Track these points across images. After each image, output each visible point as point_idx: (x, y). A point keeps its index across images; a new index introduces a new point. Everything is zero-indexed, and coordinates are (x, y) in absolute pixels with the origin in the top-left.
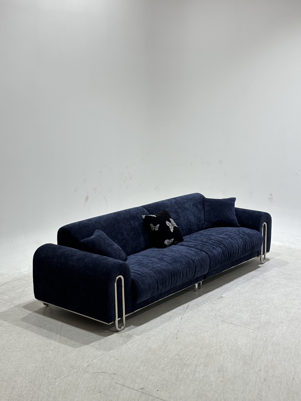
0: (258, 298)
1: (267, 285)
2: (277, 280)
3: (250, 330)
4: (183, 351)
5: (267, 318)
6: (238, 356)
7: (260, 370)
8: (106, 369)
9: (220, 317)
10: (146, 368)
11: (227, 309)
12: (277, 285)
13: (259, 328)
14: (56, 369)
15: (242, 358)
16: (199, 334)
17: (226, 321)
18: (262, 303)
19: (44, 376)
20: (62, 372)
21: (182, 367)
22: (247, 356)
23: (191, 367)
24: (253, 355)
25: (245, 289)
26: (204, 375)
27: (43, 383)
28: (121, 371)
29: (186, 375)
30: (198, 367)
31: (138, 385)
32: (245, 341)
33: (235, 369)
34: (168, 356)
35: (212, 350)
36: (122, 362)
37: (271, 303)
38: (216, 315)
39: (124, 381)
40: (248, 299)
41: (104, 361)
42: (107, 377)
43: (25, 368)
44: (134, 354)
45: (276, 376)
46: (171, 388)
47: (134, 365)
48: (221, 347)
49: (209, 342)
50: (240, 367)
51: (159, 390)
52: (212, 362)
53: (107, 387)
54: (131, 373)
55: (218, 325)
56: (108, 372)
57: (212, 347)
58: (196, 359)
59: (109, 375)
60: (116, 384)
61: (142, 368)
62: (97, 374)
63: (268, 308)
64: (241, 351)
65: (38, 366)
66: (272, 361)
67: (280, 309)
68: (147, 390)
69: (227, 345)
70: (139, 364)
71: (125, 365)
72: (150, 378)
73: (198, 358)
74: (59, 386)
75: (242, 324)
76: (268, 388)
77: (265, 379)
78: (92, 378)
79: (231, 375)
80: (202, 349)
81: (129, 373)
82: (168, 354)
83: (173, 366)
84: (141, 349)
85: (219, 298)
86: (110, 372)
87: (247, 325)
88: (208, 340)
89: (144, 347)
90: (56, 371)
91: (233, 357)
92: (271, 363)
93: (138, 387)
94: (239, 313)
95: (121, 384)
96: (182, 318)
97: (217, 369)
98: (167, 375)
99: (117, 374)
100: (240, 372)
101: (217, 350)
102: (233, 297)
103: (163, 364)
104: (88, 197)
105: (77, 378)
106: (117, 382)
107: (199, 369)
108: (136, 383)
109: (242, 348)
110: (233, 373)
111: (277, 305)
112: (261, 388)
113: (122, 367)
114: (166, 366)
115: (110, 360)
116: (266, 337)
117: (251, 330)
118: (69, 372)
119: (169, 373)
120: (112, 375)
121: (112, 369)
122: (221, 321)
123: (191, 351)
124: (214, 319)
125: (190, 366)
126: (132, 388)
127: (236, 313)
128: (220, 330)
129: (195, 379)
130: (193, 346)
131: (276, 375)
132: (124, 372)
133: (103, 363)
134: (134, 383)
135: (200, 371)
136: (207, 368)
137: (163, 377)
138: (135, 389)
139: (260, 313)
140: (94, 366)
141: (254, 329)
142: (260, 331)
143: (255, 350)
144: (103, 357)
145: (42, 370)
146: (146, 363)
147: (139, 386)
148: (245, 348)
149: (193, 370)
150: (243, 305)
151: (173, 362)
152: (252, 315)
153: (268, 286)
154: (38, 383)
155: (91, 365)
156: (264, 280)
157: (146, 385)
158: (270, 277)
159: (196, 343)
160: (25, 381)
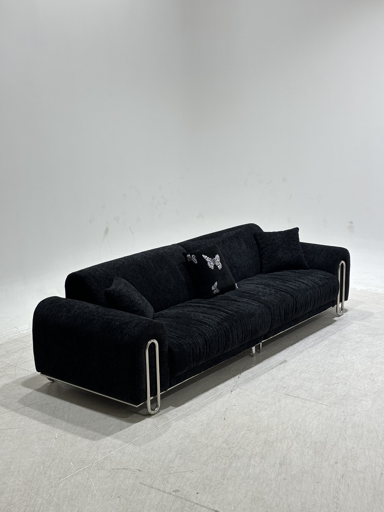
0: (333, 361)
1: (346, 343)
2: (360, 337)
3: (323, 405)
4: (233, 436)
5: (346, 389)
6: (307, 443)
7: (336, 463)
8: (129, 464)
9: (283, 389)
10: (182, 461)
11: (293, 378)
12: (360, 344)
13: (335, 404)
14: (60, 464)
15: (312, 446)
16: (255, 413)
17: (291, 395)
18: (339, 369)
19: (43, 475)
20: (69, 469)
21: (231, 460)
22: (319, 442)
23: (244, 459)
24: (327, 440)
25: (317, 350)
26: (260, 470)
27: (42, 486)
28: (149, 466)
29: (236, 470)
30: (252, 460)
31: (171, 486)
32: (316, 422)
33: (303, 461)
34: (213, 444)
35: (271, 435)
36: (150, 453)
37: (351, 368)
38: (277, 386)
39: (153, 481)
40: (320, 363)
41: (125, 453)
42: (129, 475)
43: (19, 464)
44: (167, 442)
45: (357, 471)
46: (216, 490)
47: (166, 457)
48: (284, 431)
49: (268, 423)
50: (309, 459)
51: (200, 493)
52: (272, 452)
53: (129, 489)
54: (162, 469)
55: (280, 400)
56: (131, 467)
57: (272, 430)
58: (250, 448)
59: (132, 472)
60: (141, 485)
61: (177, 462)
62: (116, 471)
63: (347, 376)
64: (310, 435)
65: (37, 461)
66: (353, 450)
67: (363, 376)
68: (183, 492)
69: (291, 428)
70: (173, 457)
71: (154, 458)
72: (187, 475)
73: (253, 446)
74: (64, 488)
75: (313, 399)
76: (348, 487)
77: (343, 476)
78: (108, 476)
79: (297, 470)
80: (259, 434)
81: (160, 469)
82: (212, 441)
83: (219, 458)
84: (176, 435)
85: (282, 363)
86: (133, 468)
87: (319, 400)
88: (266, 421)
89: (181, 431)
90: (61, 468)
91: (300, 444)
92: (351, 452)
93: (171, 488)
94: (308, 384)
95: (148, 484)
96: (232, 391)
97: (278, 462)
98: (210, 471)
99: (143, 471)
100: (309, 466)
101: (279, 435)
102: (300, 362)
103: (205, 455)
104: (108, 229)
105: (89, 477)
106: (142, 482)
107: (255, 462)
108: (168, 484)
109: (312, 431)
110: (299, 467)
111: (360, 371)
112: (338, 488)
113: (150, 461)
114: (210, 459)
115: (134, 451)
116: (344, 415)
117: (325, 407)
118: (78, 469)
119: (213, 468)
120: (136, 473)
121: (137, 464)
122: (285, 394)
123: (242, 436)
124: (275, 392)
125: (242, 458)
126: (162, 490)
127: (304, 383)
128: (283, 407)
129: (248, 477)
130: (246, 429)
131: (358, 469)
132: (153, 467)
133: (125, 455)
134: (165, 483)
135: (256, 464)
136: (265, 460)
137: (205, 475)
138: (167, 491)
139: (336, 383)
140: (113, 459)
141: (328, 405)
142: (336, 408)
143: (329, 435)
144: (125, 447)
145: (42, 467)
146: (183, 455)
147: (173, 487)
148: (316, 432)
149: (246, 464)
150: (314, 372)
151: (220, 453)
152: (326, 386)
153: (346, 345)
154: (35, 485)
155: (108, 459)
156: (341, 337)
157: (182, 486)
158: (350, 333)
159: (250, 426)
160: (19, 483)
